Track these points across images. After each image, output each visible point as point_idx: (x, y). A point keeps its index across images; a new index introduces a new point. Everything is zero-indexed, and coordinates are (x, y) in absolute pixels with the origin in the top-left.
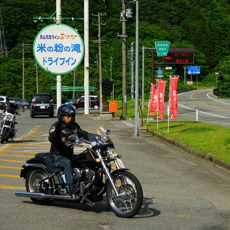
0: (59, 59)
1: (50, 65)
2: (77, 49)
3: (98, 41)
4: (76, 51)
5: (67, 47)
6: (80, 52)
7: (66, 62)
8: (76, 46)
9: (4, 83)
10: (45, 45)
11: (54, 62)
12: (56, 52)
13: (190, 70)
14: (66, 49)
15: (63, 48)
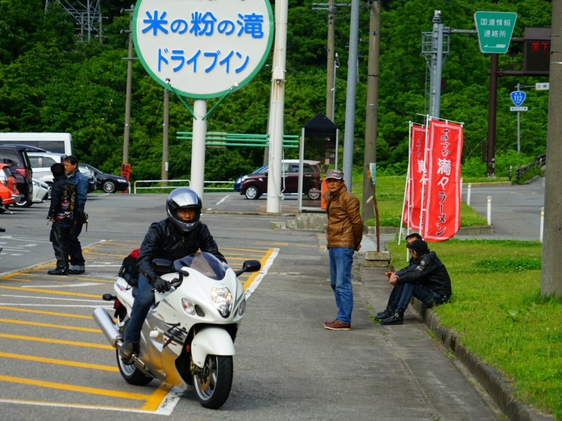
0: (202, 54)
1: (176, 70)
2: (253, 28)
3: (328, 7)
4: (250, 35)
5: (227, 22)
6: (261, 36)
7: (222, 63)
8: (250, 20)
9: (86, 116)
10: (165, 14)
11: (189, 62)
12: (196, 35)
14: (222, 28)
15: (216, 25)
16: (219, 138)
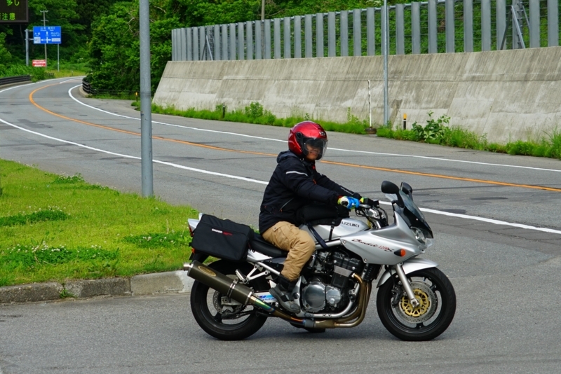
13: (39, 34)
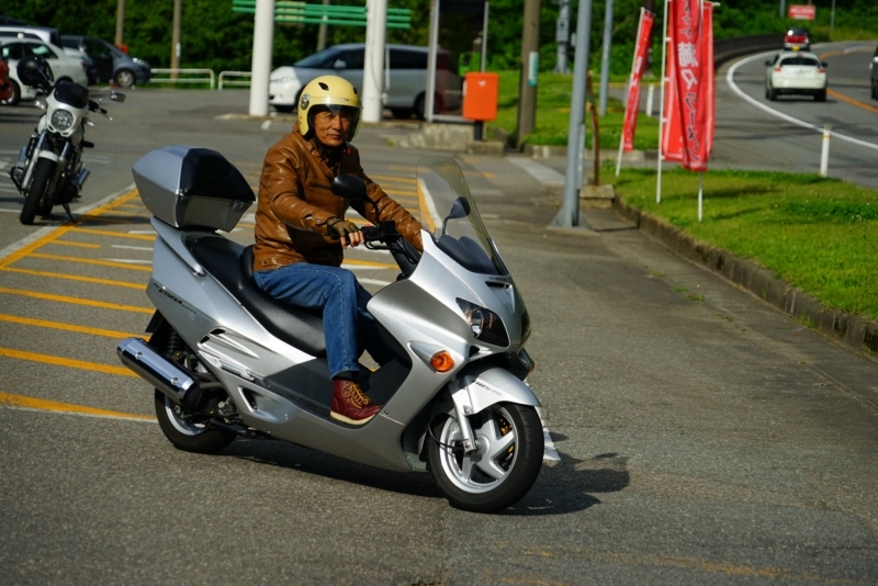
16: (295, 11)
